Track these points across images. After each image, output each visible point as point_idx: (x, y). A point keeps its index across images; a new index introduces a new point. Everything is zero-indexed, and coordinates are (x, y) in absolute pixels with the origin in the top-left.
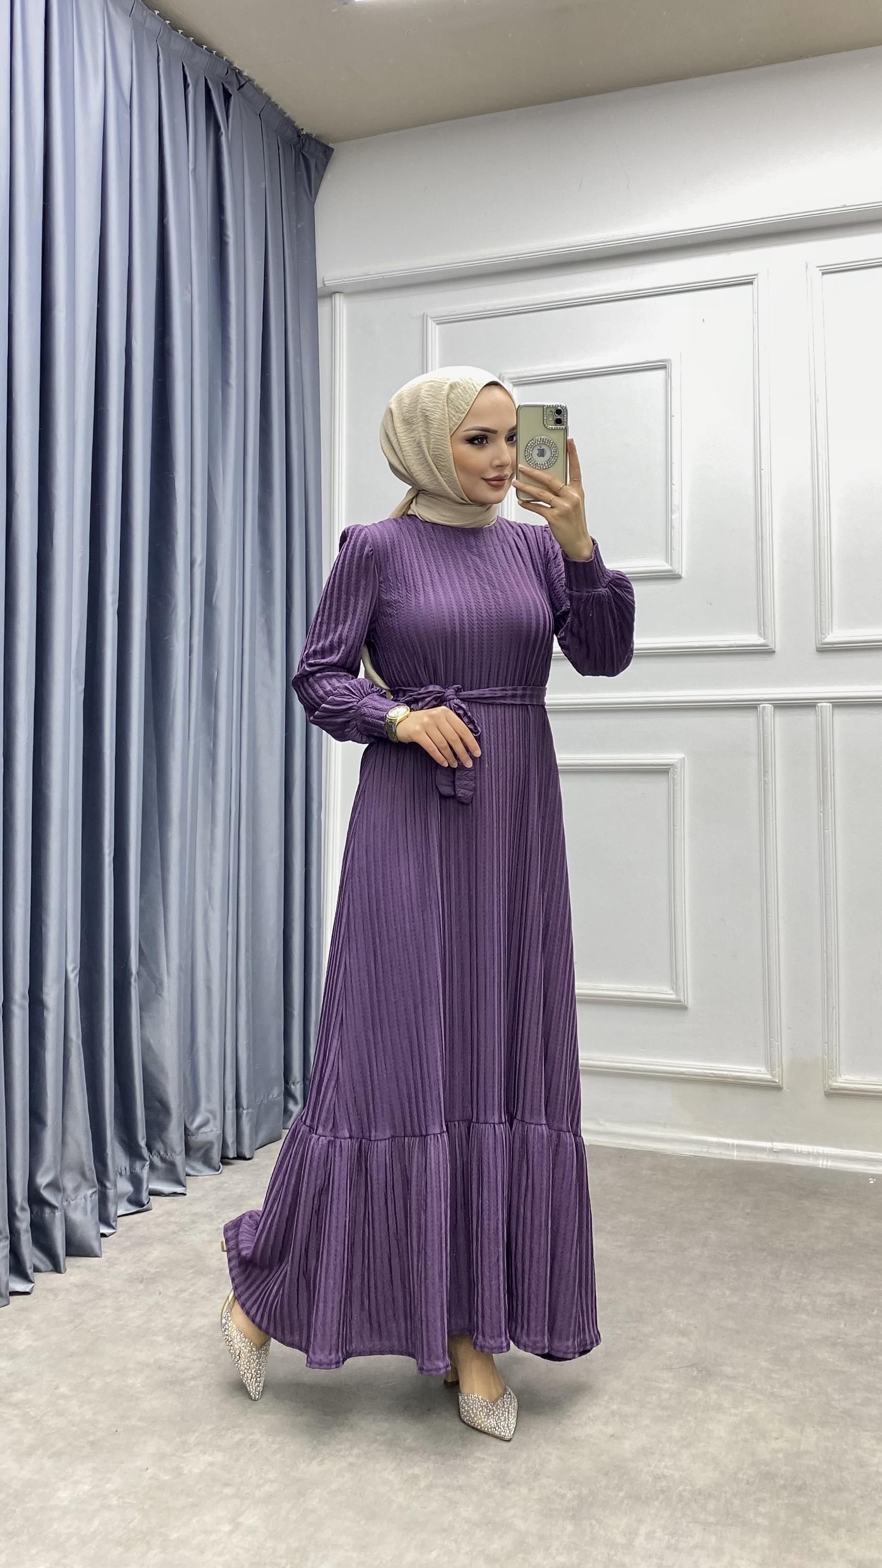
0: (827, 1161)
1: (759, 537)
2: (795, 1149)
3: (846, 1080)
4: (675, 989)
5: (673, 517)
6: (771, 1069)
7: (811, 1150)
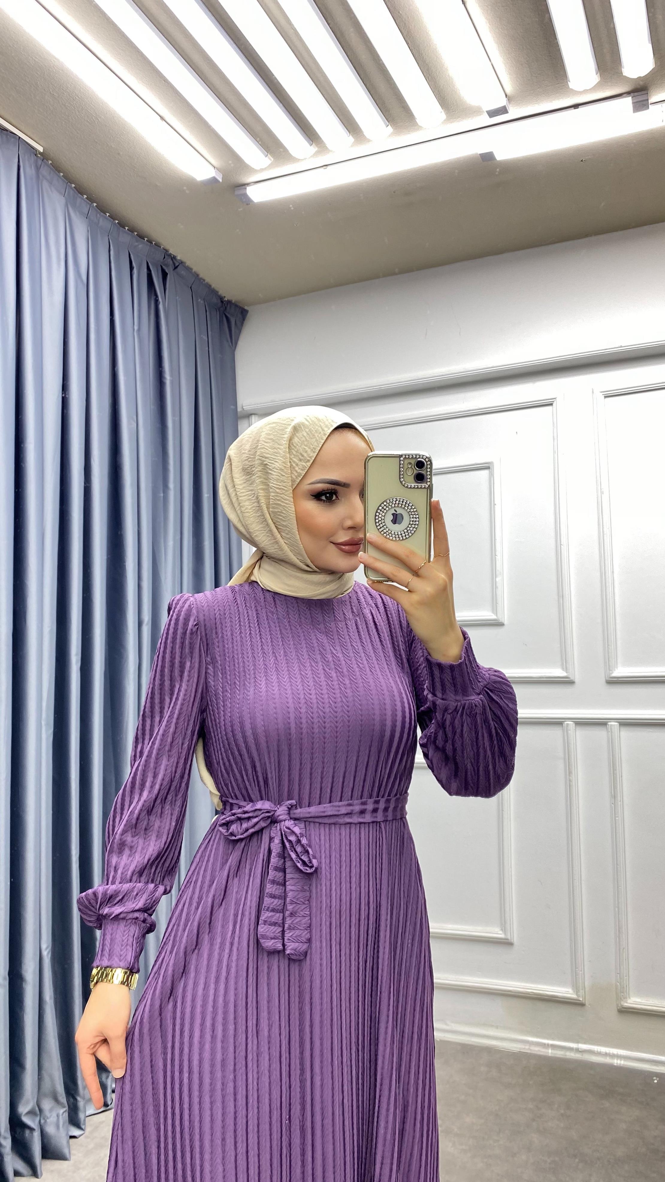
0: (621, 1060)
1: (561, 595)
2: (596, 1050)
3: (634, 1001)
4: (504, 930)
5: (497, 579)
6: (577, 991)
7: (608, 1052)
